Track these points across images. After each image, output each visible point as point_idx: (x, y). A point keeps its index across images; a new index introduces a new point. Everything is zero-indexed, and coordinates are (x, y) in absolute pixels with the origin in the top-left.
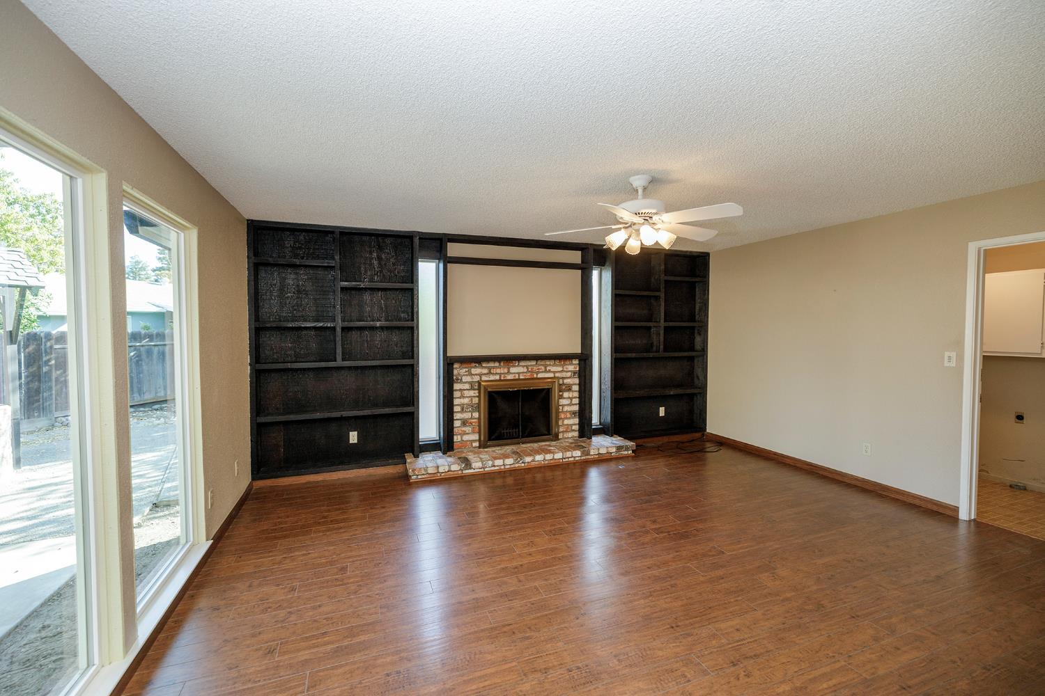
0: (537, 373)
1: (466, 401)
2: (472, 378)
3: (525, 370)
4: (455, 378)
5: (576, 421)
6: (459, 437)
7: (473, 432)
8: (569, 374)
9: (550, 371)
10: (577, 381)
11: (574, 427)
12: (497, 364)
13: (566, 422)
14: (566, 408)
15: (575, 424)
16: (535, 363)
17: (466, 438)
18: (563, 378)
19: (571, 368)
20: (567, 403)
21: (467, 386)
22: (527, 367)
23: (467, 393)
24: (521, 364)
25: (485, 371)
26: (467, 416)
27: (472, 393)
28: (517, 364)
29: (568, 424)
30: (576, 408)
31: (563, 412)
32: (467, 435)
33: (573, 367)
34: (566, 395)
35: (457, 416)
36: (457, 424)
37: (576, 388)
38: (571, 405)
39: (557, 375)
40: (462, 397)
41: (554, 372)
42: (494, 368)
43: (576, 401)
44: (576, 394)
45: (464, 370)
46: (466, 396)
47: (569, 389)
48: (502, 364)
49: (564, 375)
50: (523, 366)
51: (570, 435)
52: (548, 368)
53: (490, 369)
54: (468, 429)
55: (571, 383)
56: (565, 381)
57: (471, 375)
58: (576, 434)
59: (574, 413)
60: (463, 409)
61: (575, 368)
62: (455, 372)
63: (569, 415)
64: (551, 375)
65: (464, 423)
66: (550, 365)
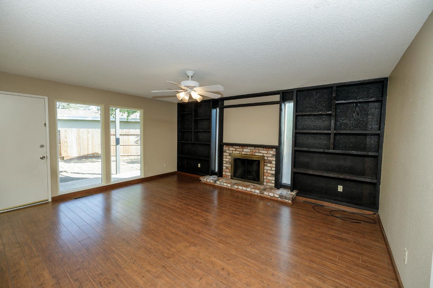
0: (255, 153)
1: (227, 160)
2: (230, 152)
3: (250, 151)
4: (224, 151)
5: (274, 179)
6: (225, 173)
7: (229, 172)
8: (270, 155)
9: (261, 153)
10: (274, 159)
11: (272, 182)
12: (238, 147)
13: (268, 178)
14: (268, 171)
15: (273, 180)
16: (254, 148)
17: (227, 174)
18: (268, 157)
19: (272, 152)
20: (269, 169)
21: (228, 154)
22: (251, 149)
23: (228, 157)
24: (248, 148)
25: (234, 149)
26: (228, 165)
27: (229, 157)
28: (246, 148)
29: (269, 179)
30: (274, 172)
31: (267, 173)
32: (227, 172)
33: (273, 152)
34: (269, 165)
35: (224, 165)
36: (224, 168)
37: (274, 162)
38: (271, 170)
39: (265, 155)
40: (226, 158)
41: (263, 153)
42: (237, 148)
43: (274, 169)
44: (274, 166)
45: (227, 148)
46: (227, 159)
47: (270, 162)
48: (240, 147)
49: (268, 155)
50: (249, 149)
51: (270, 185)
52: (260, 151)
53: (236, 148)
54: (228, 171)
55: (271, 160)
56: (269, 158)
57: (229, 150)
58: (273, 185)
59: (273, 174)
60: (226, 162)
61: (274, 153)
62: (224, 148)
63: (270, 175)
64: (262, 155)
65: (227, 168)
66: (261, 150)
